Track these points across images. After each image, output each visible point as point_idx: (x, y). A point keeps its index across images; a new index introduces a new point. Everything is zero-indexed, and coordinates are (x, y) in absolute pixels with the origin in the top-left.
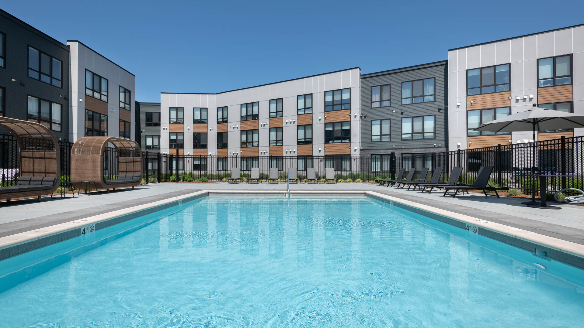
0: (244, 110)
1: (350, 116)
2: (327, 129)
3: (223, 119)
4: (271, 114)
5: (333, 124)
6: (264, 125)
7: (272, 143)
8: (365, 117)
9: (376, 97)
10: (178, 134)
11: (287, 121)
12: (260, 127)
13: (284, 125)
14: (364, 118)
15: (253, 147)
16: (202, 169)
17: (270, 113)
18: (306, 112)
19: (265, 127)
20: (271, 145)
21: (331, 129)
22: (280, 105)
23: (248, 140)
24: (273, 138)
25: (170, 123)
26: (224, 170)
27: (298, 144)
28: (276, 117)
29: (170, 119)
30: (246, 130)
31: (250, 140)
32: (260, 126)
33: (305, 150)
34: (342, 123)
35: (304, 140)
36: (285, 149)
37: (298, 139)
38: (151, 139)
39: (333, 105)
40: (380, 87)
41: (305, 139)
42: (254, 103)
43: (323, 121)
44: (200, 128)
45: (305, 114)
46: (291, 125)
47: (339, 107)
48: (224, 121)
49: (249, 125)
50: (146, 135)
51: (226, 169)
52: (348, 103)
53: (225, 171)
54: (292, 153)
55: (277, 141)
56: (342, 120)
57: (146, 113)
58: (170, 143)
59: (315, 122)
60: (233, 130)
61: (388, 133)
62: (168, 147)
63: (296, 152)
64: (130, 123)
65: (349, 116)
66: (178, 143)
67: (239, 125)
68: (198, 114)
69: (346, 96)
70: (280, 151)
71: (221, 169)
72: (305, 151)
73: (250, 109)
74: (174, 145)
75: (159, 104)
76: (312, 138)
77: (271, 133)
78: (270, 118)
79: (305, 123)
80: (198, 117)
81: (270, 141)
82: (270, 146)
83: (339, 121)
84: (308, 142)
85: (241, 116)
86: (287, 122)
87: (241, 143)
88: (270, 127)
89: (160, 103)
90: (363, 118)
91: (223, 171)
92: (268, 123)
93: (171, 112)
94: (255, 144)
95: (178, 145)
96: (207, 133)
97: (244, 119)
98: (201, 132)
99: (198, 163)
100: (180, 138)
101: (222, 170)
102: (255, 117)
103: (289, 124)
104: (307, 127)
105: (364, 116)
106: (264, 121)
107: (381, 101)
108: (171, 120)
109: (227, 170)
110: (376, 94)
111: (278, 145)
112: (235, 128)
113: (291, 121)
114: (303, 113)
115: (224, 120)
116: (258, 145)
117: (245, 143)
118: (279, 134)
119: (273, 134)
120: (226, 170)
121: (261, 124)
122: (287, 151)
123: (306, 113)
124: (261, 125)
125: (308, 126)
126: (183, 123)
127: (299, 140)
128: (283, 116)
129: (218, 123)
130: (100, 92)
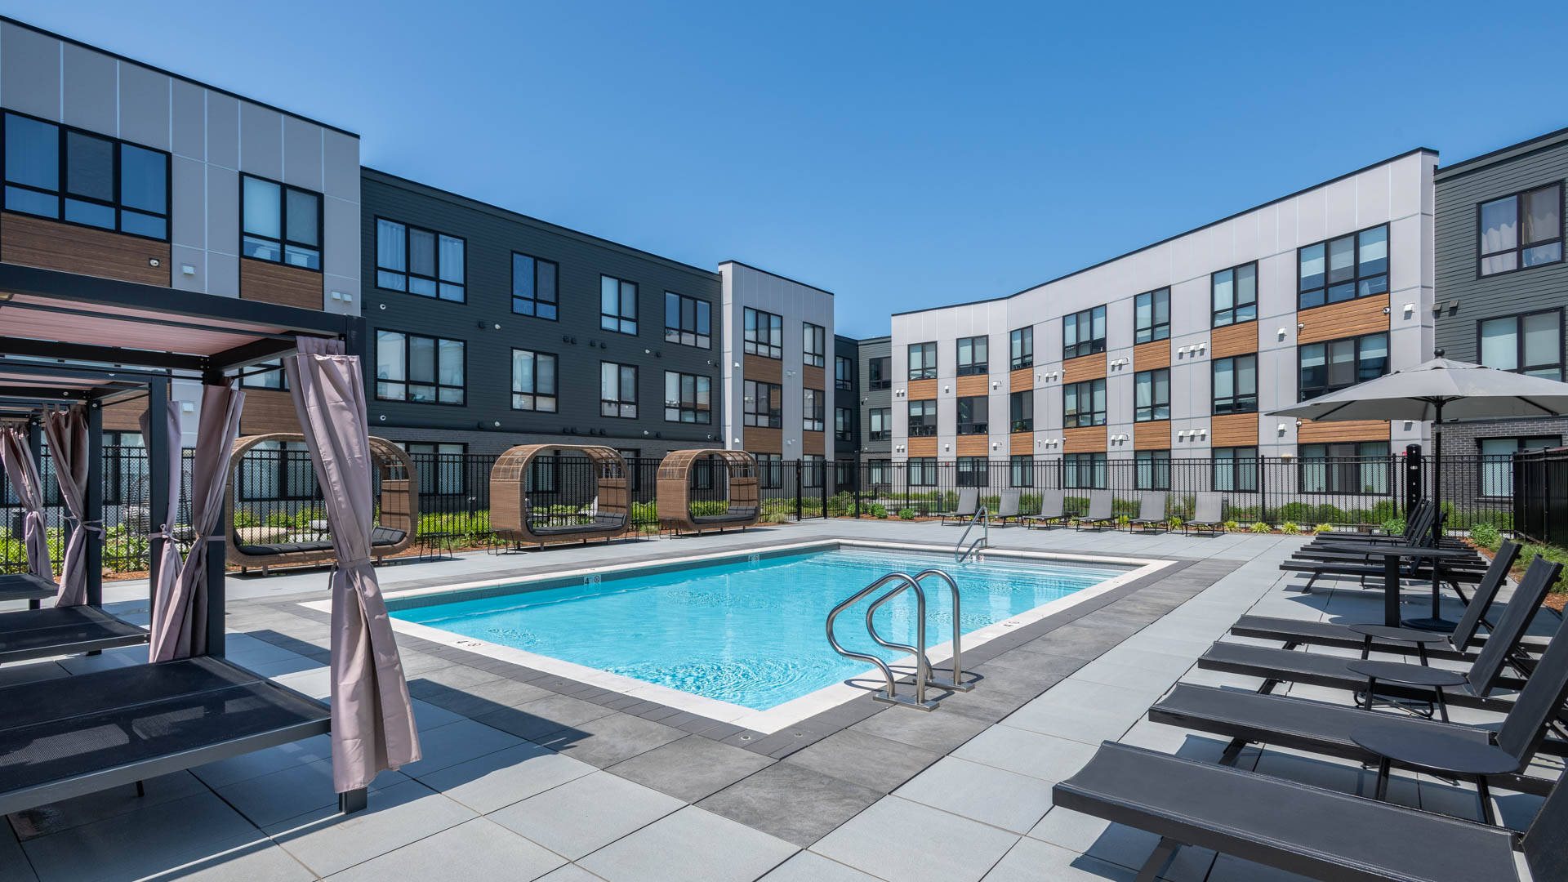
0: (1071, 330)
1: (1386, 314)
2: (1307, 363)
3: (1023, 357)
4: (1138, 333)
5: (1328, 346)
6: (1121, 365)
7: (1143, 415)
8: (1453, 310)
9: (1501, 236)
10: (926, 403)
11: (1180, 350)
12: (1109, 373)
13: (1175, 360)
14: (1450, 315)
15: (1092, 425)
16: (981, 484)
17: (1136, 331)
18: (1239, 319)
19: (1122, 372)
20: (1139, 419)
21: (1320, 361)
22: (1161, 306)
23: (1081, 408)
24: (1145, 399)
25: (909, 379)
26: (1026, 487)
27: (1213, 415)
28: (1152, 341)
29: (909, 371)
30: (1077, 383)
31: (1086, 408)
32: (1109, 369)
33: (1234, 430)
34: (1358, 341)
35: (1231, 402)
36: (1178, 430)
37: (1213, 400)
38: (880, 416)
39: (1327, 286)
40: (1515, 197)
41: (1235, 397)
42: (1094, 310)
43: (1292, 340)
44: (972, 386)
45: (1235, 323)
46: (1194, 360)
47: (1349, 289)
48: (1023, 363)
49: (1084, 369)
50: (870, 410)
51: (1031, 484)
52: (1382, 271)
53: (1027, 489)
54: (1198, 439)
55: (1154, 407)
56: (1360, 329)
57: (871, 360)
58: (909, 424)
59: (1266, 341)
60: (1046, 385)
61: (1556, 360)
62: (906, 434)
63: (1208, 438)
64: (823, 392)
65: (1383, 317)
66: (926, 424)
67: (1058, 370)
68: (966, 351)
69: (1371, 252)
70: (1163, 434)
71: (1020, 485)
72: (1236, 435)
73: (1085, 326)
74: (920, 428)
75: (887, 340)
76: (1256, 395)
77: (1138, 385)
78: (1135, 344)
79: (1234, 350)
80: (966, 360)
81: (1136, 408)
82: (1135, 421)
83: (1347, 335)
84: (1242, 405)
85: (1064, 348)
86: (1181, 354)
87: (1064, 416)
88: (1136, 371)
89: (890, 337)
90: (1444, 315)
91: (1023, 489)
92: (1131, 361)
93: (913, 354)
94: (1098, 418)
95: (927, 427)
96: (987, 397)
97: (1072, 352)
98: (973, 395)
99: (969, 470)
100: (930, 411)
101: (1021, 487)
102: (1098, 346)
103: (1187, 357)
104: (1240, 361)
105: (1446, 307)
106: (1121, 355)
107: (1522, 247)
108: (912, 372)
109: (1033, 487)
110: (1504, 226)
111: (1157, 417)
112: (1050, 380)
113: (1192, 348)
114: (1229, 321)
115: (1027, 359)
116: (1106, 419)
117: (1073, 415)
118: (1161, 386)
119: (1144, 388)
120: (1029, 487)
121: (1113, 363)
122: (1181, 434)
123: (1238, 321)
124: (1113, 366)
125: (1245, 359)
126: (936, 377)
127: (1217, 403)
128: (1169, 338)
129: (1013, 368)
130: (768, 344)
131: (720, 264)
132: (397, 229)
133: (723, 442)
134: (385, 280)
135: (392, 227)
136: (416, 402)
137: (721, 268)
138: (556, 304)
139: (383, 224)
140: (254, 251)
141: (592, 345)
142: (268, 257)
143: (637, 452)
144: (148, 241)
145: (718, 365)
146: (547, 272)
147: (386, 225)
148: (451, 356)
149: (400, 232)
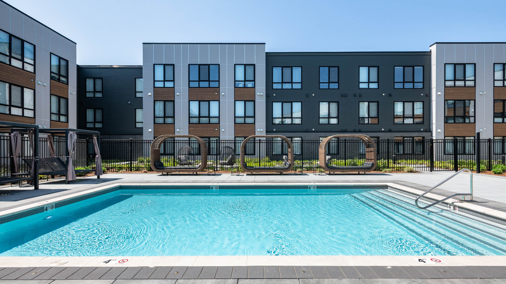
131: (430, 46)
132: (279, 69)
133: (432, 132)
134: (275, 86)
135: (278, 69)
136: (285, 124)
137: (431, 48)
138: (338, 82)
139: (275, 68)
140: (238, 86)
141: (355, 96)
142: (242, 86)
143: (378, 138)
144: (215, 88)
145: (429, 96)
146: (334, 71)
147: (276, 69)
148: (297, 107)
149: (280, 70)
